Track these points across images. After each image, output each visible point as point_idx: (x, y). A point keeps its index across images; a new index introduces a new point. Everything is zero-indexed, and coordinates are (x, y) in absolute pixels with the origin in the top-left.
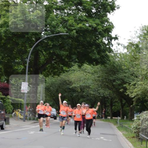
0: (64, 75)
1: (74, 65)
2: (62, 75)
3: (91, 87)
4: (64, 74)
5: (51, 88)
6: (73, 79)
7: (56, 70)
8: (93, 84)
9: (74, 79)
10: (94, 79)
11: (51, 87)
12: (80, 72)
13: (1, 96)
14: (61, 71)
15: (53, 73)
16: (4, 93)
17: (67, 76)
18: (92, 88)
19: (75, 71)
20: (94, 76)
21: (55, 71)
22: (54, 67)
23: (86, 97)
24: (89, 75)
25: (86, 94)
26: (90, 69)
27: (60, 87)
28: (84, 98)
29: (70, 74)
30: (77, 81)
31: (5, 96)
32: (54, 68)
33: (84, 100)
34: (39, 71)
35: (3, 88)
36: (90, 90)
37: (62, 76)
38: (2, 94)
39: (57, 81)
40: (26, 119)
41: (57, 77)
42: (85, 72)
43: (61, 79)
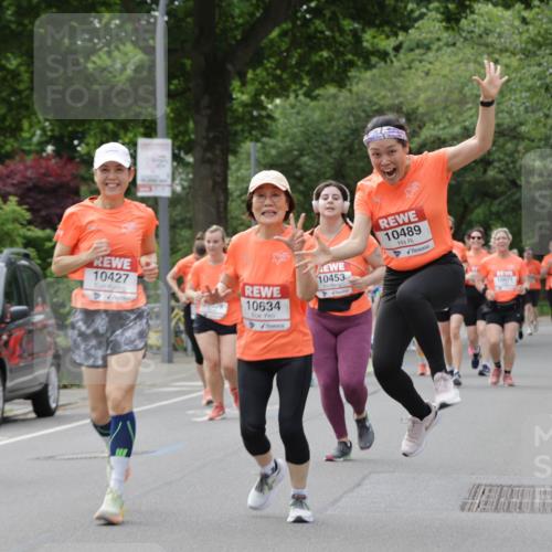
0: (373, 79)
1: (422, 16)
2: (360, 80)
3: (523, 129)
4: (368, 74)
5: (305, 159)
6: (422, 96)
7: (325, 54)
8: (533, 112)
9: (429, 93)
10: (538, 83)
11: (302, 155)
12: (456, 54)
13: (29, 233)
14: (350, 57)
15: (308, 73)
16: (43, 213)
17: (389, 86)
18: (534, 134)
19: (428, 48)
20: (540, 65)
21: (316, 58)
22: (310, 37)
23: (503, 193)
24: (507, 66)
25: (502, 172)
26: (512, 26)
27: (351, 152)
28: (494, 197)
29: (404, 69)
30: (445, 108)
31: (48, 231)
32: (313, 42)
33: (494, 209)
34: (229, 67)
35: (36, 188)
36: (521, 148)
37: (361, 86)
38: (28, 215)
39: (336, 115)
40: (175, 349)
41: (335, 97)
42: (487, 45)
43: (356, 105)
